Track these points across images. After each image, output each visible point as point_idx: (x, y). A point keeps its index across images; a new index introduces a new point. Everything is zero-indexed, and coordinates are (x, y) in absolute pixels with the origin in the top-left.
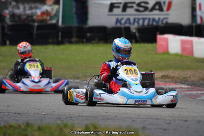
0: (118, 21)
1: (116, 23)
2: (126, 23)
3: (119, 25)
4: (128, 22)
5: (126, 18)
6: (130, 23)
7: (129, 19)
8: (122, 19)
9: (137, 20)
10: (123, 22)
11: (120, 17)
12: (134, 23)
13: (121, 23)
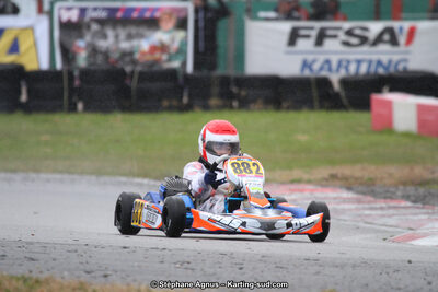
0: (305, 65)
1: (303, 69)
2: (321, 68)
3: (307, 73)
4: (326, 66)
5: (321, 58)
6: (330, 70)
7: (328, 62)
8: (314, 61)
9: (344, 64)
10: (316, 66)
11: (310, 58)
12: (338, 70)
13: (311, 70)
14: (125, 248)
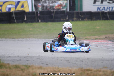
0: (98, 8)
3: (99, 11)
4: (104, 9)
6: (105, 10)
7: (104, 7)
8: (101, 7)
9: (108, 8)
10: (101, 9)
12: (107, 10)
14: (52, 57)
